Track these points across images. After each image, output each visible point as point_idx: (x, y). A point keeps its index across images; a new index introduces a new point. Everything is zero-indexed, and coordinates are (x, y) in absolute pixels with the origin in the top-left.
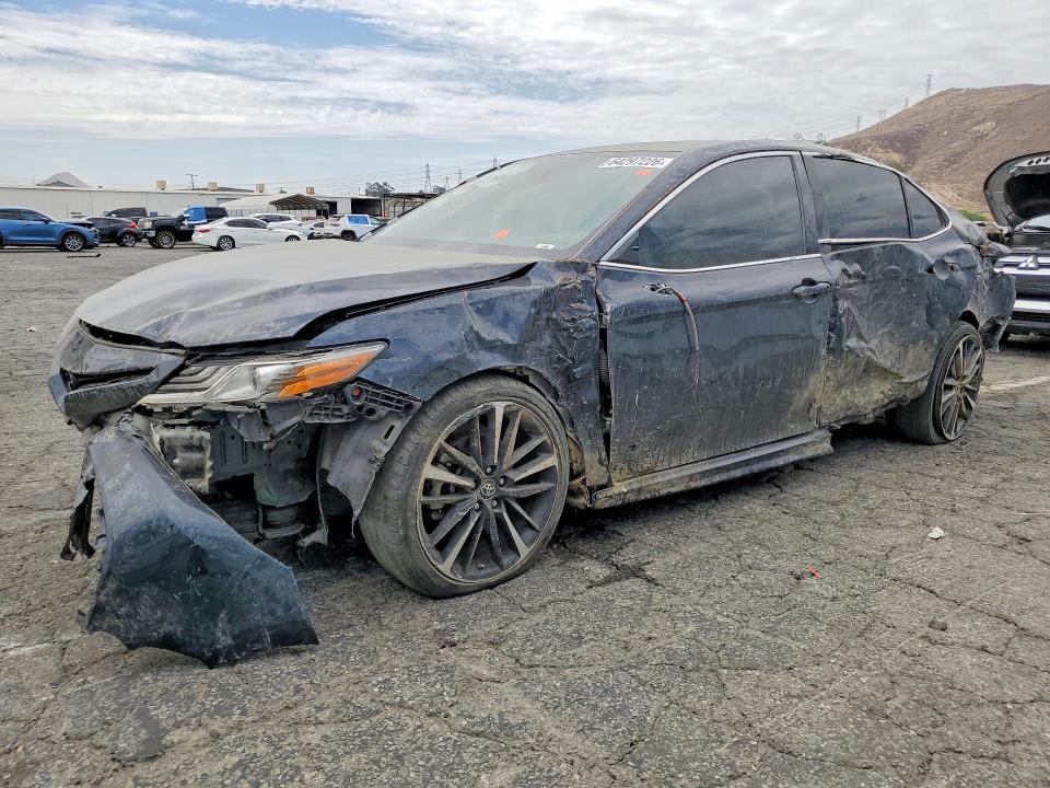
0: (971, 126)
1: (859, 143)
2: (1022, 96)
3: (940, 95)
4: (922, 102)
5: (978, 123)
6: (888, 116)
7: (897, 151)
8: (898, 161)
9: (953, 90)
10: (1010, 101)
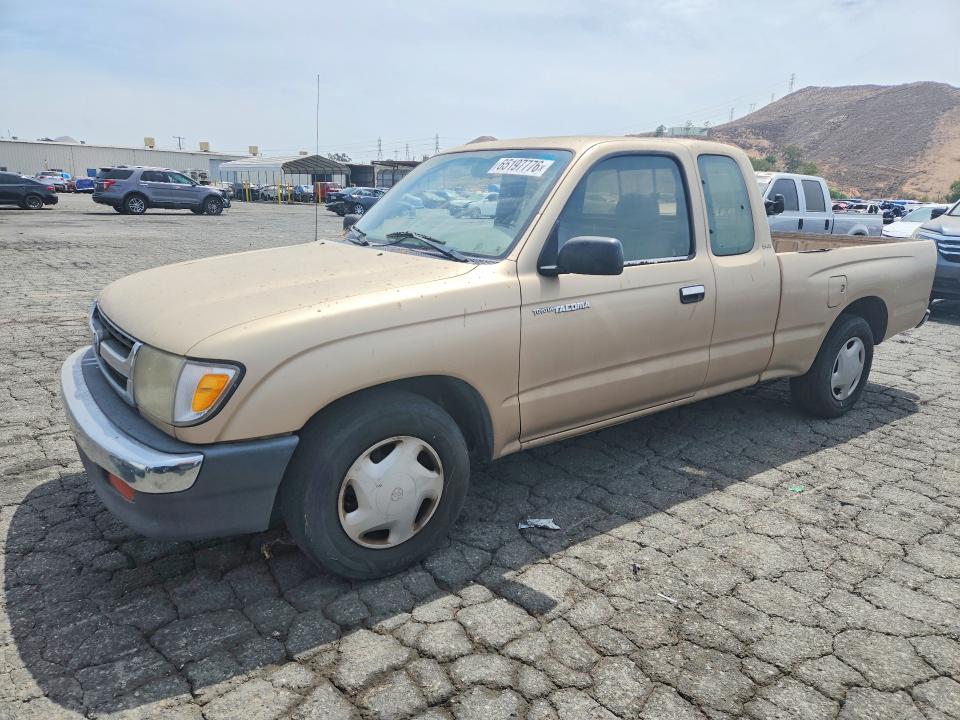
0: (827, 118)
1: (736, 130)
2: (868, 95)
3: (800, 91)
4: (786, 97)
5: (832, 116)
6: (757, 108)
7: (766, 138)
8: (767, 146)
9: (810, 88)
10: (858, 98)
